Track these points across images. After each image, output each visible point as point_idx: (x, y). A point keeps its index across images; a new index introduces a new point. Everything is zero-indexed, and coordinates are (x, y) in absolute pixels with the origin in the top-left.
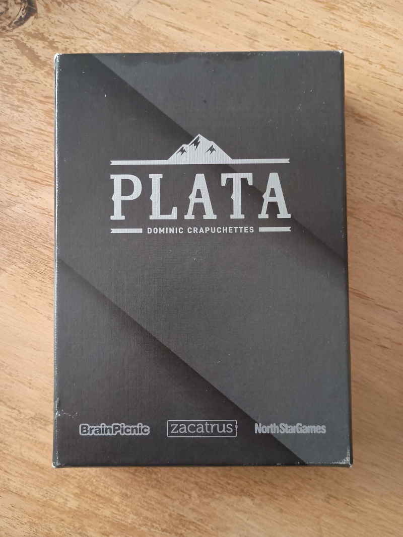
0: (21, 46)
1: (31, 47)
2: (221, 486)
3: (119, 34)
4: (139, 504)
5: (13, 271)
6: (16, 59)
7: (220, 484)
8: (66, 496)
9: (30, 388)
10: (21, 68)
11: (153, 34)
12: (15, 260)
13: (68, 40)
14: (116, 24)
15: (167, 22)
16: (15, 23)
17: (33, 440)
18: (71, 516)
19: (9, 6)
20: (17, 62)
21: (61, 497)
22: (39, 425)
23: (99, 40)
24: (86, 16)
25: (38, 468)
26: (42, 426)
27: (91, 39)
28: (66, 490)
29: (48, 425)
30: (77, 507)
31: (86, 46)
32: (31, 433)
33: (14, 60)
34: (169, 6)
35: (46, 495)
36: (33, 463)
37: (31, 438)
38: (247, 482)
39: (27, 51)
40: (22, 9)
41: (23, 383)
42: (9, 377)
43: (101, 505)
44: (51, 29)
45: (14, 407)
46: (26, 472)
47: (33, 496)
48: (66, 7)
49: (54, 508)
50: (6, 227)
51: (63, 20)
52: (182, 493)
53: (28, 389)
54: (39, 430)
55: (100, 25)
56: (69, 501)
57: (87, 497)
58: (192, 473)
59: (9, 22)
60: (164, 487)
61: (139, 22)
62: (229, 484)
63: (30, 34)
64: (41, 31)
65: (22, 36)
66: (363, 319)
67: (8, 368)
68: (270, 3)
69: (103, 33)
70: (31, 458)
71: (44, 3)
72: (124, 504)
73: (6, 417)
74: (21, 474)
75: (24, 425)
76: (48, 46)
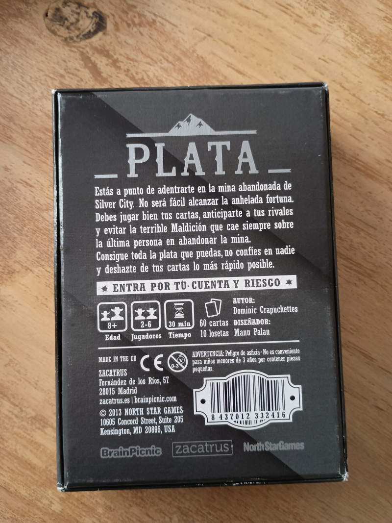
0: (86, 59)
1: (95, 61)
2: (202, 514)
3: (181, 66)
4: (121, 518)
5: (39, 273)
6: (78, 70)
7: (201, 512)
8: (52, 498)
9: (36, 388)
10: (82, 80)
11: (214, 71)
12: (43, 263)
13: (131, 62)
14: (179, 55)
15: (229, 63)
16: (83, 36)
17: (30, 439)
18: (53, 518)
19: (80, 18)
20: (79, 74)
21: (47, 499)
22: (38, 425)
23: (161, 68)
24: (152, 42)
25: (29, 467)
26: (41, 427)
27: (154, 66)
28: (53, 493)
29: (46, 427)
30: (60, 511)
31: (148, 71)
32: (29, 432)
33: (76, 71)
34: (233, 47)
35: (33, 494)
36: (26, 461)
37: (28, 437)
38: (228, 515)
39: (90, 65)
40: (92, 23)
41: (30, 383)
42: (17, 374)
43: (84, 513)
44: (117, 48)
45: (17, 404)
46: (17, 468)
47: (20, 493)
48: (135, 29)
49: (38, 508)
50: (41, 229)
51: (129, 41)
52: (163, 515)
53: (34, 389)
54: (37, 430)
55: (165, 54)
56: (54, 504)
57: (72, 503)
58: (176, 498)
59: (77, 33)
60: (147, 507)
61: (202, 58)
62: (210, 514)
63: (95, 49)
64: (107, 48)
65: (88, 49)
66: (364, 378)
67: (18, 366)
68: (328, 63)
69: (166, 62)
70: (24, 456)
71: (114, 22)
72: (106, 516)
73: (7, 413)
74: (12, 470)
75: (23, 423)
76: (111, 64)
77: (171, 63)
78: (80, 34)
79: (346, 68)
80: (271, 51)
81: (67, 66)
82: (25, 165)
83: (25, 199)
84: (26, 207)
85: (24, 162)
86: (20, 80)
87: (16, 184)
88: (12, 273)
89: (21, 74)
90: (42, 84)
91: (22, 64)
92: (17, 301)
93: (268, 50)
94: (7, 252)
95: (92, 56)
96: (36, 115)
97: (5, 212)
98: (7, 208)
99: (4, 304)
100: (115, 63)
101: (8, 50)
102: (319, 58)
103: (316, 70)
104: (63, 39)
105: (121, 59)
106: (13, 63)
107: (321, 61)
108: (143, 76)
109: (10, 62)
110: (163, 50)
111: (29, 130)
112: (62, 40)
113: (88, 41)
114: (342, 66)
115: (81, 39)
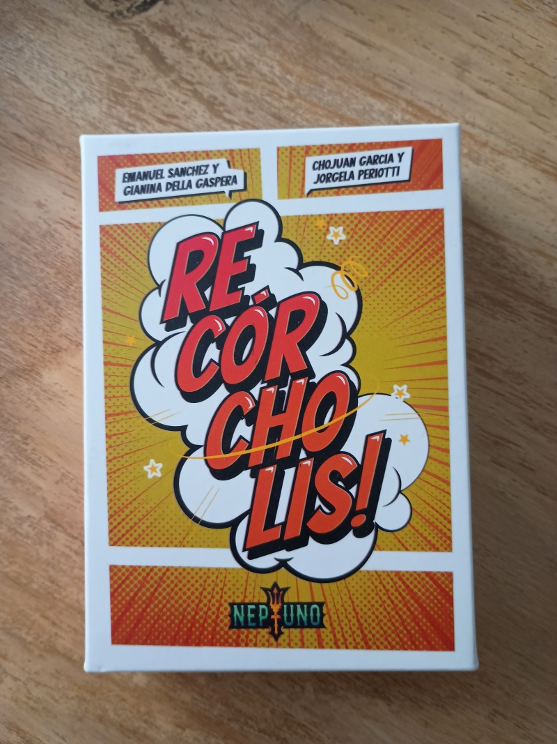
77: (263, 37)
78: (132, 6)
79: (517, 28)
80: (408, 10)
81: (116, 53)
82: (66, 197)
83: (68, 246)
84: (71, 257)
85: (65, 194)
86: (52, 78)
87: (54, 226)
88: (57, 351)
89: (52, 69)
90: (82, 80)
91: (53, 55)
92: (66, 391)
93: (402, 8)
94: (49, 322)
95: (151, 36)
96: (77, 125)
97: (42, 266)
98: (45, 260)
99: (49, 396)
100: (184, 43)
101: (32, 37)
102: (479, 16)
103: (475, 33)
104: (108, 14)
105: (191, 36)
106: (40, 54)
107: (482, 20)
108: (224, 58)
109: (35, 53)
110: (251, 20)
111: (69, 148)
112: (107, 17)
113: (144, 15)
114: (512, 25)
115: (134, 13)
